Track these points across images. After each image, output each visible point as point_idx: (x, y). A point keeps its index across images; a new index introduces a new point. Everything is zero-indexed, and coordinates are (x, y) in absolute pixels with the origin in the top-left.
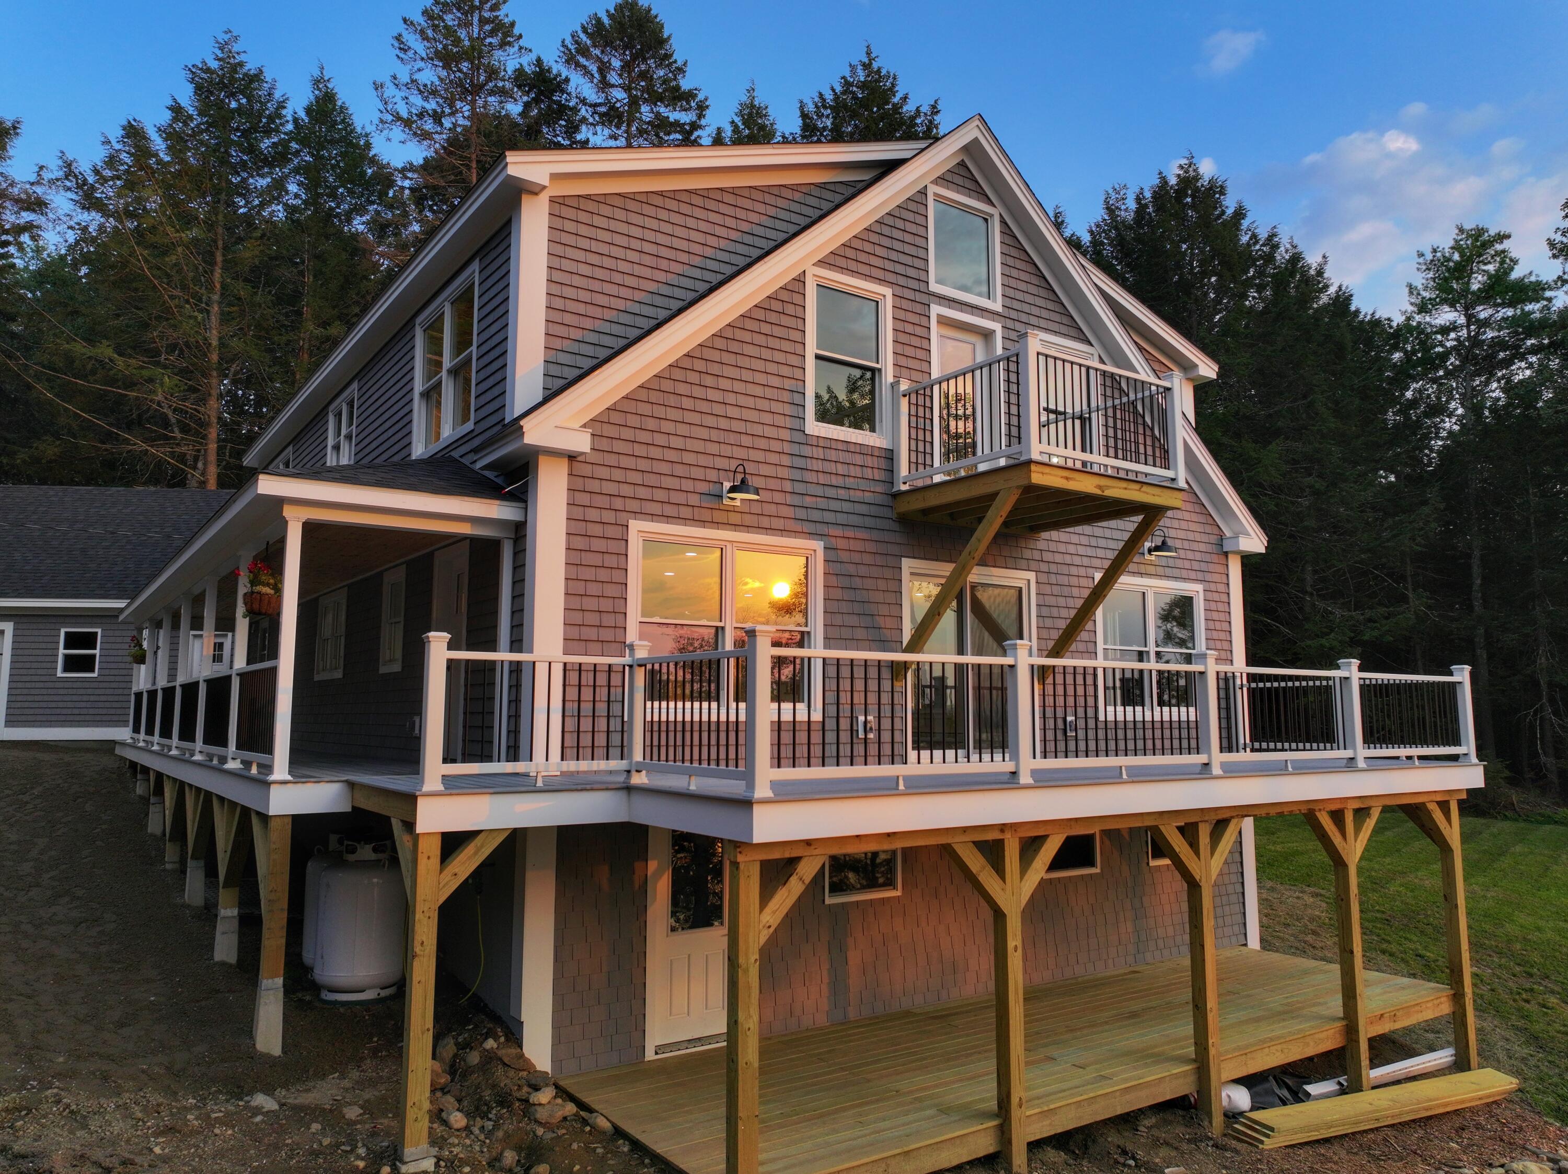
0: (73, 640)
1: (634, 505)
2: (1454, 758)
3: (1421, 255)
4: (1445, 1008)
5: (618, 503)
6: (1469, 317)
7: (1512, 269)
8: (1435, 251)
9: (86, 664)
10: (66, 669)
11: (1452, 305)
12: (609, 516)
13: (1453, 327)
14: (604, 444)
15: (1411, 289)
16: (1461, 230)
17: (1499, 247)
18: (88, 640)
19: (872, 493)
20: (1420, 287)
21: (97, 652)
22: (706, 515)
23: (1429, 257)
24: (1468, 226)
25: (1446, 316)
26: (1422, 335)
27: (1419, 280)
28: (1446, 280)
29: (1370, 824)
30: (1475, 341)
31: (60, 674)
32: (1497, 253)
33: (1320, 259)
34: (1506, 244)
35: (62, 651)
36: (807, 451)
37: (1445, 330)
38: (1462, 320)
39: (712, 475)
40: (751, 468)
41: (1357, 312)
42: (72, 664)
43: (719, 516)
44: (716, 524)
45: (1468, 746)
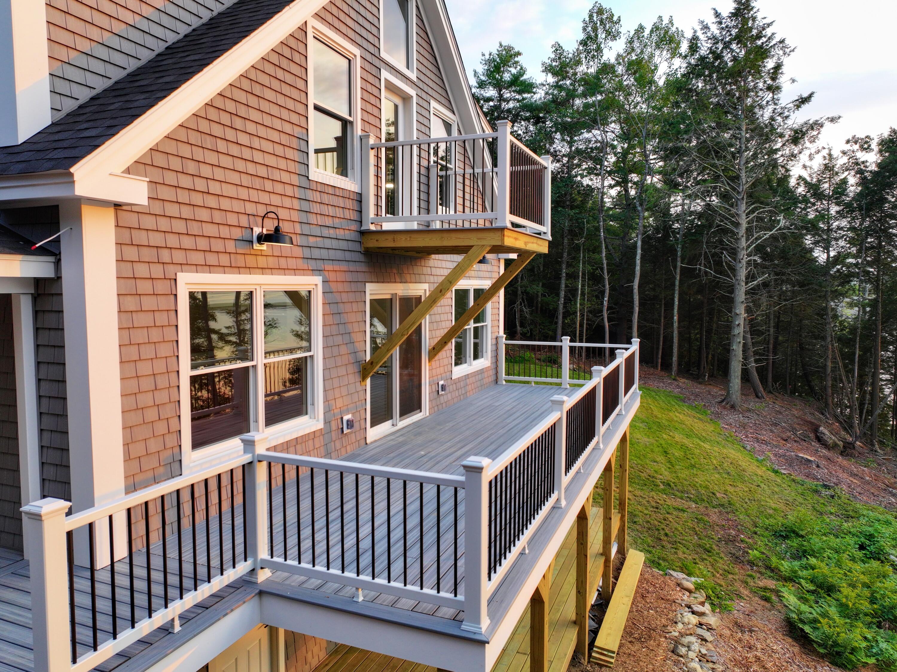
1: (179, 257)
3: (484, 55)
6: (499, 95)
7: (523, 74)
8: (490, 54)
11: (494, 87)
13: (492, 98)
15: (477, 73)
16: (501, 45)
17: (516, 59)
19: (349, 231)
20: (480, 74)
22: (240, 261)
23: (487, 57)
24: (504, 43)
25: (490, 92)
27: (481, 69)
28: (492, 72)
32: (516, 63)
34: (520, 58)
38: (496, 96)
39: (244, 221)
40: (283, 215)
43: (251, 261)
44: (248, 269)
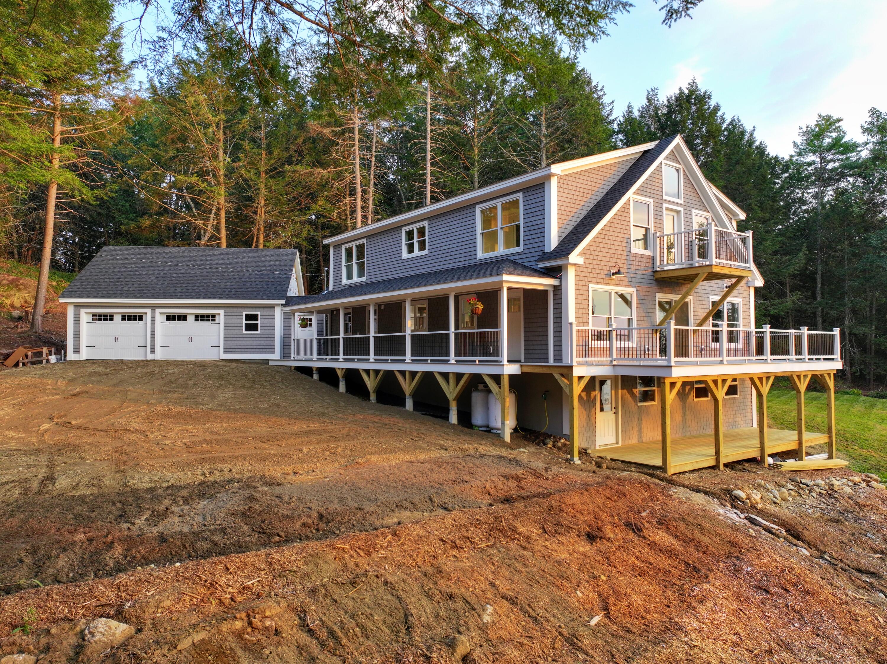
0: (249, 317)
2: (833, 359)
3: (801, 128)
4: (826, 440)
5: (586, 279)
6: (822, 158)
7: (843, 137)
8: (807, 127)
9: (254, 327)
10: (246, 330)
11: (814, 153)
12: (584, 283)
13: (813, 163)
14: (587, 261)
15: (795, 144)
16: (820, 116)
17: (837, 125)
18: (254, 317)
19: (648, 271)
20: (799, 144)
21: (259, 322)
22: (607, 281)
23: (805, 129)
24: (823, 114)
25: (811, 158)
26: (798, 167)
27: (799, 140)
28: (812, 141)
29: (808, 380)
30: (823, 169)
31: (244, 331)
32: (836, 128)
33: (752, 128)
34: (840, 124)
35: (244, 322)
36: (631, 258)
37: (809, 164)
38: (818, 160)
39: (608, 268)
40: (621, 265)
41: (769, 154)
42: (249, 327)
43: (610, 282)
44: (609, 284)
45: (837, 355)
